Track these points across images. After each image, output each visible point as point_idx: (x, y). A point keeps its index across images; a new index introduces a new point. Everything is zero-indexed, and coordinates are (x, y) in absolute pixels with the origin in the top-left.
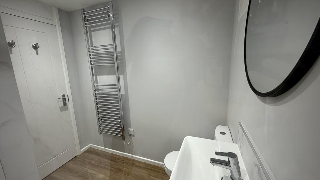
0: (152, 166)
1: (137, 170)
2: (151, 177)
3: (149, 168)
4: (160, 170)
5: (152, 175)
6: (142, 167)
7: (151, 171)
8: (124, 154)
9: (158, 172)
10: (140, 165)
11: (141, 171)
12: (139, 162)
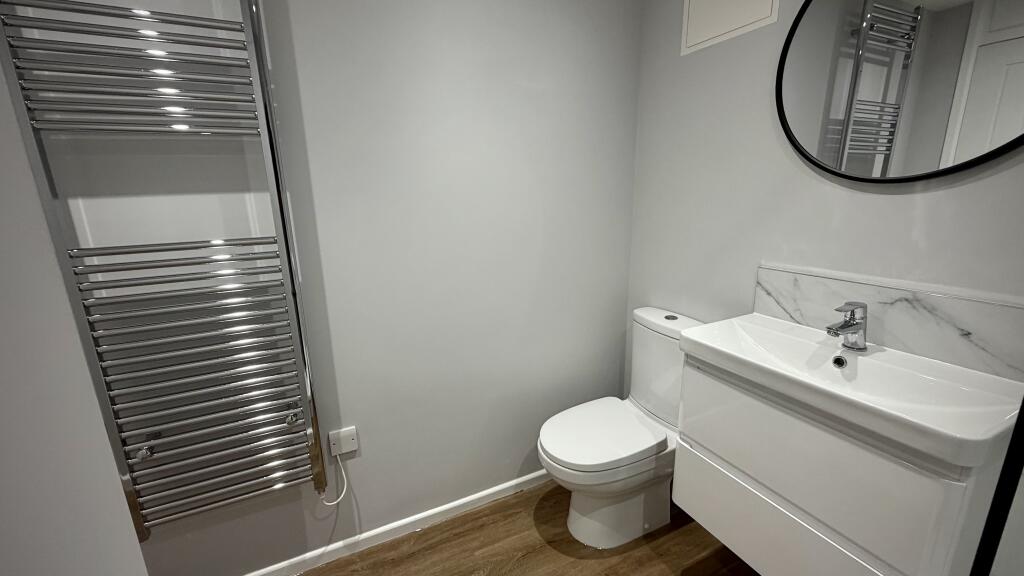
0: (446, 526)
1: (414, 568)
2: (477, 553)
3: (446, 535)
4: (480, 518)
5: (476, 544)
6: (419, 551)
7: (461, 540)
8: (304, 562)
9: (482, 526)
10: (405, 549)
11: (428, 563)
12: (394, 545)
